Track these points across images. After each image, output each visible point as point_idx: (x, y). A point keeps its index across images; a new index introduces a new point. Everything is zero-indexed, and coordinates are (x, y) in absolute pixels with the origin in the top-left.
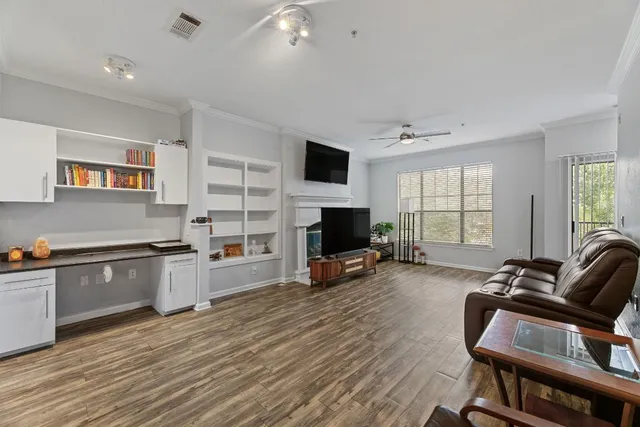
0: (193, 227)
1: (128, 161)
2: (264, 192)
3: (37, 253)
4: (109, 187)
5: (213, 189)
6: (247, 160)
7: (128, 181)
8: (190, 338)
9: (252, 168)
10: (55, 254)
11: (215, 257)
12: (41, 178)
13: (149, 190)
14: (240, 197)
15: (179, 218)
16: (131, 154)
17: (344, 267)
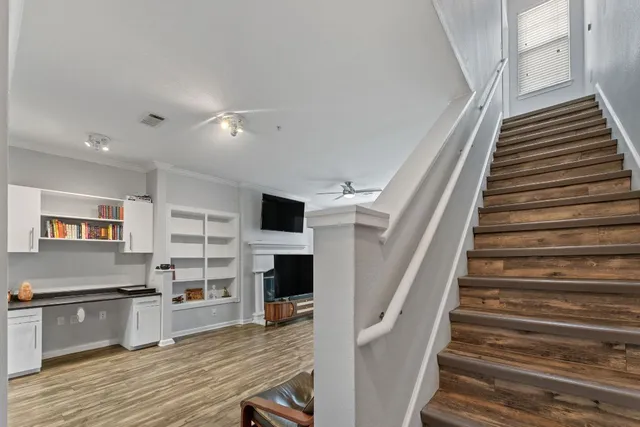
0: (157, 273)
1: (101, 215)
2: (224, 241)
3: (23, 296)
4: (84, 238)
5: (176, 238)
6: (207, 212)
7: (101, 233)
8: (155, 364)
9: (211, 218)
10: (36, 297)
11: (178, 300)
12: (28, 232)
13: (118, 241)
14: (201, 245)
15: (144, 265)
16: (103, 209)
17: (295, 308)
